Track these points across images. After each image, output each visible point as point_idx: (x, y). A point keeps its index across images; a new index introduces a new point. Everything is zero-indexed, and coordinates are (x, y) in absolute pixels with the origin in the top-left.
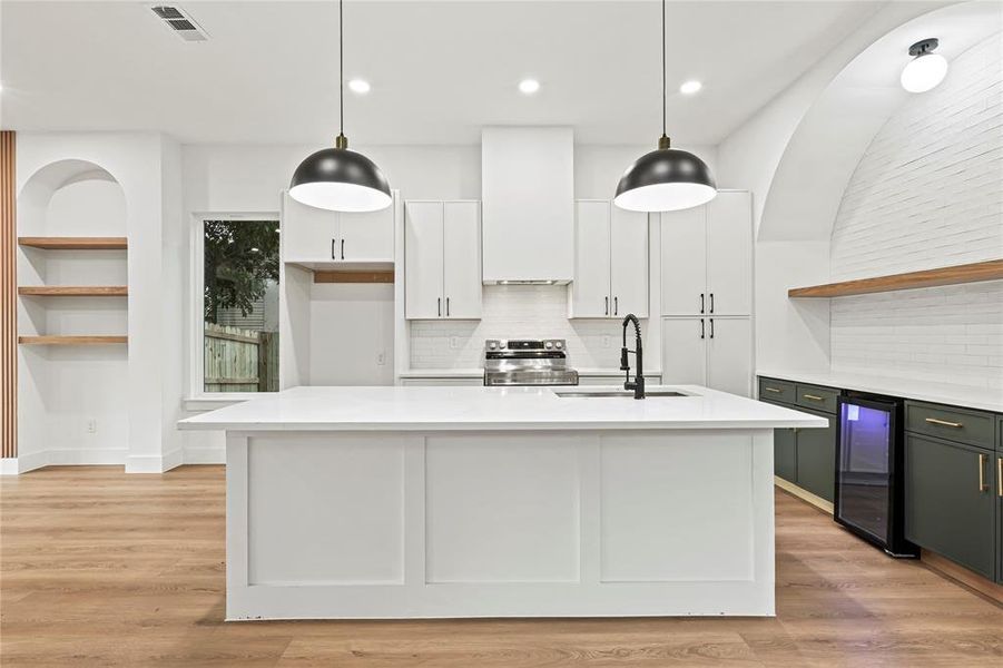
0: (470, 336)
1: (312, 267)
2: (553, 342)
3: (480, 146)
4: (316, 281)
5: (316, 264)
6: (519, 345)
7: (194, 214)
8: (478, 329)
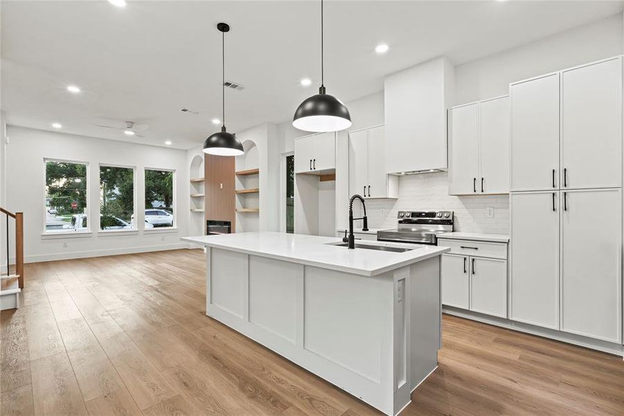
0: (392, 208)
1: (319, 174)
2: (443, 213)
3: (384, 91)
4: (321, 181)
5: (321, 171)
6: (419, 214)
7: (282, 154)
8: (396, 204)
